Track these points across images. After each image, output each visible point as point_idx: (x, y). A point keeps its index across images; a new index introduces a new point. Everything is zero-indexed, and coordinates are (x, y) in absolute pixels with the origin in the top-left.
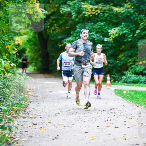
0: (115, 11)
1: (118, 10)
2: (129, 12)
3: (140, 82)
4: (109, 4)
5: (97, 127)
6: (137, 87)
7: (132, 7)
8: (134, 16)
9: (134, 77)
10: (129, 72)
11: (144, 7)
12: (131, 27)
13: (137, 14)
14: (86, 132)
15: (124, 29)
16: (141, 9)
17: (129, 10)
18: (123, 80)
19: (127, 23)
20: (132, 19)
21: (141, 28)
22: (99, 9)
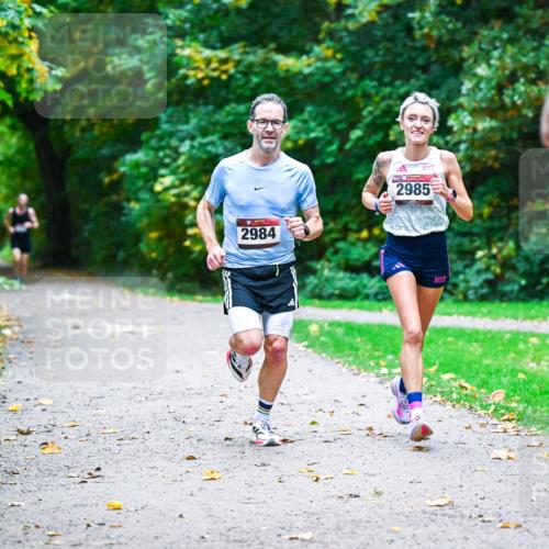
0: (284, 68)
1: (294, 65)
2: (327, 72)
3: (363, 295)
4: (265, 46)
5: (226, 439)
6: (355, 310)
7: (339, 56)
8: (345, 84)
9: (344, 281)
10: (326, 264)
11: (377, 54)
12: (333, 120)
13: (353, 77)
14: (192, 458)
15: (312, 124)
16: (366, 62)
17: (329, 64)
18: (309, 288)
19: (321, 105)
20: (338, 95)
21: (367, 121)
22: (233, 61)
